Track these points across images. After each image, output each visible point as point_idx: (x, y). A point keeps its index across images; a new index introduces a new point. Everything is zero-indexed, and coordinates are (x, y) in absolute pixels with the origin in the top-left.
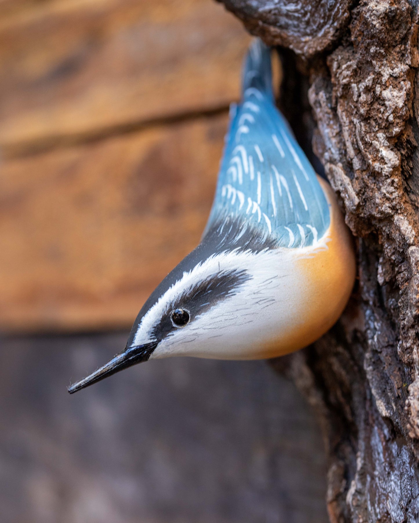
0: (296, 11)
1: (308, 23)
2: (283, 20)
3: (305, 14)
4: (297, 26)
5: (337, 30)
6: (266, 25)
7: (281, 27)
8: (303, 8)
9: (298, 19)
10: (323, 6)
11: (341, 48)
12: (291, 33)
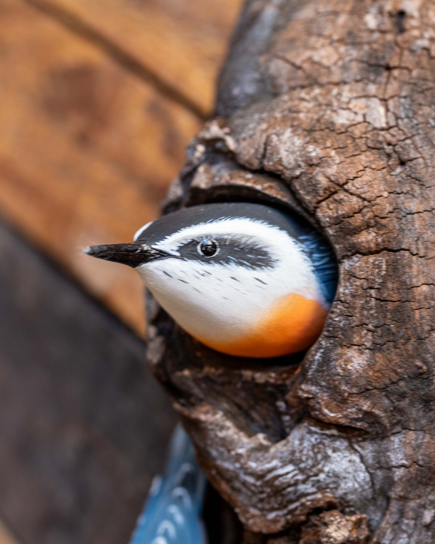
0: (254, 485)
1: (261, 500)
2: (237, 485)
3: (262, 492)
4: (250, 497)
5: (288, 522)
6: (218, 477)
7: (234, 489)
8: (261, 486)
9: (253, 492)
10: (283, 495)
11: (286, 538)
12: (241, 499)
